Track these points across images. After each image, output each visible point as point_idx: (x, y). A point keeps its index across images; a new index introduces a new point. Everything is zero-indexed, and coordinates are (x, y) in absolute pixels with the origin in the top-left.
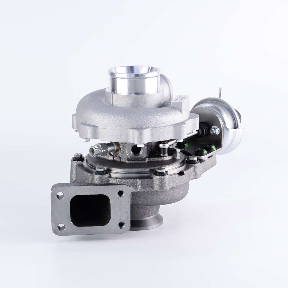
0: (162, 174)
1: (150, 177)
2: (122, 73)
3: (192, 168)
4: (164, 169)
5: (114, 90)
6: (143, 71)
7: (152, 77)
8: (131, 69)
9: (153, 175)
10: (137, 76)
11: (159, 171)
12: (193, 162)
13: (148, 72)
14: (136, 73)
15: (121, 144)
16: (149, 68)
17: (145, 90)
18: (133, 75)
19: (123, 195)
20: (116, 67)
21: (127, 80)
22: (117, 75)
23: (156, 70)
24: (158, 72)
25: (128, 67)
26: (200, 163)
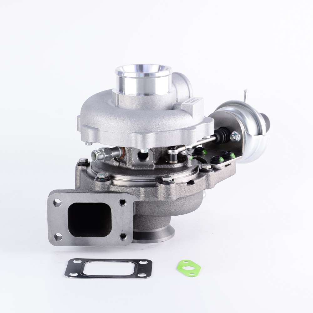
0: (167, 183)
1: (155, 186)
2: (130, 72)
3: (204, 177)
4: (170, 177)
5: (121, 90)
6: (153, 69)
7: (163, 77)
8: (140, 68)
9: (158, 184)
10: (147, 75)
11: (165, 179)
12: (206, 171)
13: (159, 71)
14: (145, 71)
15: (126, 149)
16: (160, 66)
17: (155, 91)
18: (142, 75)
19: (125, 204)
20: (124, 66)
21: (136, 79)
22: (126, 75)
23: (168, 69)
24: (169, 71)
25: (137, 65)
26: (213, 172)
